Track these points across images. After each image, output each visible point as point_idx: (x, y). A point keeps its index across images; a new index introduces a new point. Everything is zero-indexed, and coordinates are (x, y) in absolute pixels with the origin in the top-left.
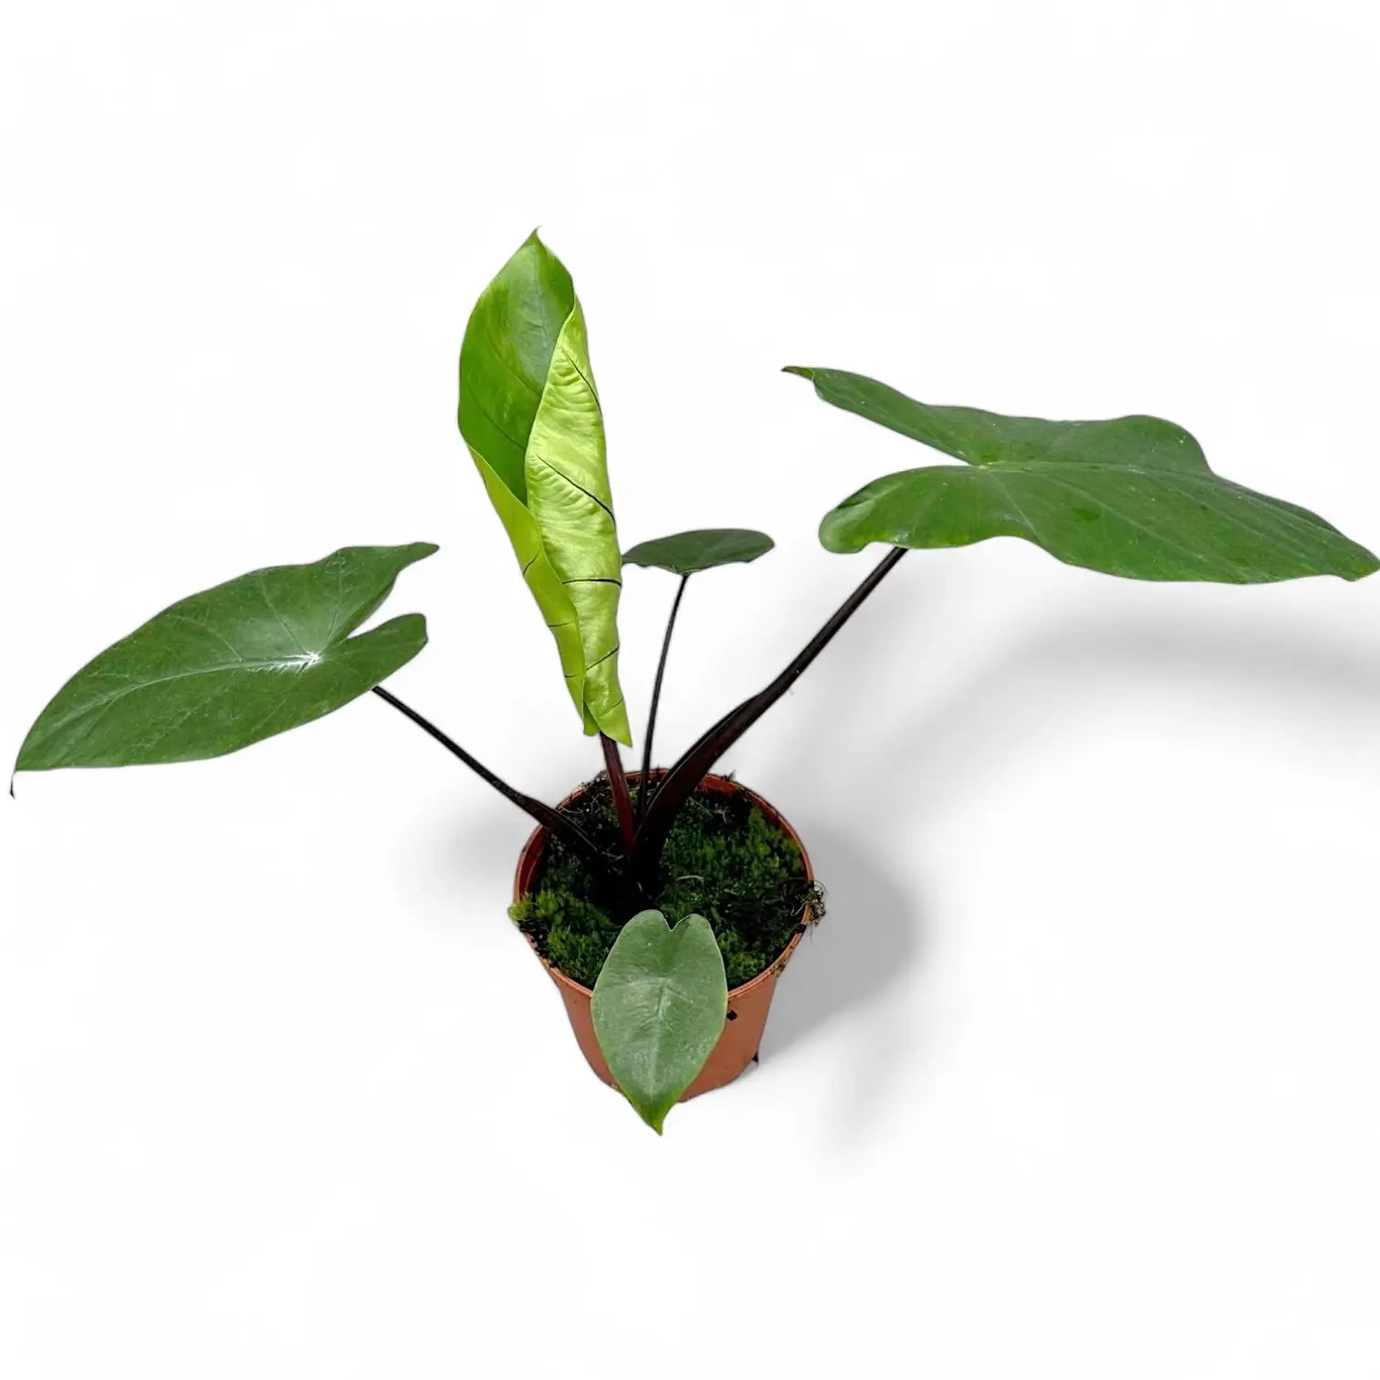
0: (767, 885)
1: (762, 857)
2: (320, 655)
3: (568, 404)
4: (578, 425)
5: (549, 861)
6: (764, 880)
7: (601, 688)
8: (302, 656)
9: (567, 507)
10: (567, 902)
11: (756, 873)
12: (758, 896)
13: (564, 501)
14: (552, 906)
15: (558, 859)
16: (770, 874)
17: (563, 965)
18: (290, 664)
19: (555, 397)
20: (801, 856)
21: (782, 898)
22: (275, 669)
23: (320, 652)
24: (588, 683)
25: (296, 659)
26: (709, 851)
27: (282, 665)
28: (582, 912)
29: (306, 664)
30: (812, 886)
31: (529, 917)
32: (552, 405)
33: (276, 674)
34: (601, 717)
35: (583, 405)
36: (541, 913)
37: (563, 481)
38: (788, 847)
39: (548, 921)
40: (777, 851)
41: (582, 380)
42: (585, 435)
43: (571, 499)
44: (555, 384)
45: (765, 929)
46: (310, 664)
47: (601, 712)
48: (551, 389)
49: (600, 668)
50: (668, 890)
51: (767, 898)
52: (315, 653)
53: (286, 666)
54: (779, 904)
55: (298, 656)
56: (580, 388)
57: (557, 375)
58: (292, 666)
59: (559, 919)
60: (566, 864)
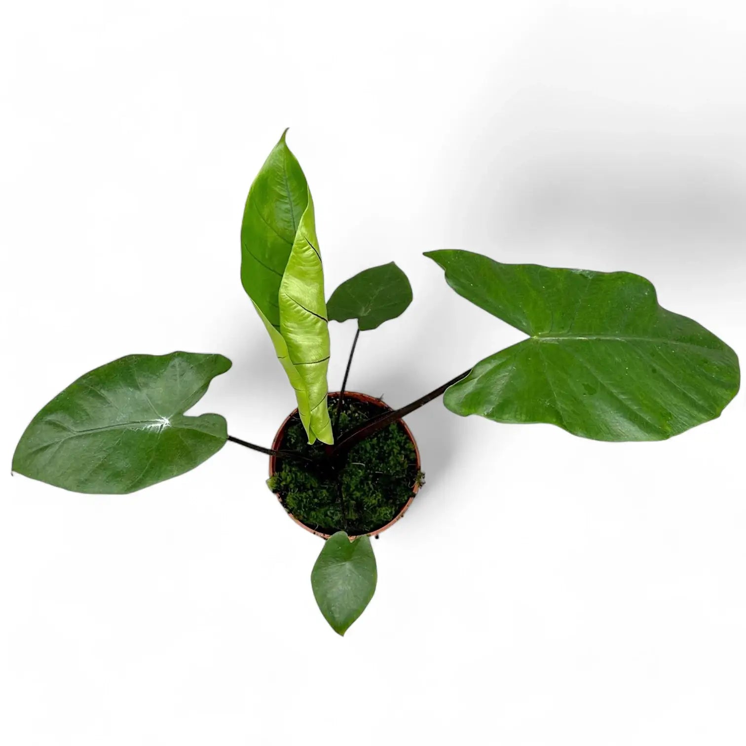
0: (397, 469)
1: (395, 454)
2: (169, 420)
4: (308, 274)
6: (396, 466)
7: (318, 419)
8: (159, 420)
9: (301, 322)
10: (296, 475)
11: (392, 463)
12: (392, 474)
13: (300, 318)
14: (289, 479)
16: (399, 463)
17: (294, 513)
18: (153, 425)
19: (296, 260)
20: (415, 452)
21: (404, 476)
22: (146, 429)
23: (169, 418)
24: (312, 417)
25: (156, 422)
27: (150, 426)
28: (304, 479)
29: (162, 425)
30: (419, 469)
31: (277, 487)
33: (147, 433)
35: (311, 263)
36: (283, 484)
37: (299, 308)
38: (409, 446)
39: (286, 488)
40: (403, 448)
41: (312, 249)
42: (312, 279)
43: (304, 317)
44: (296, 253)
45: (395, 493)
46: (164, 426)
47: (318, 431)
48: (294, 256)
49: (318, 409)
50: (347, 468)
51: (397, 475)
52: (166, 418)
53: (151, 427)
54: (403, 479)
55: (157, 420)
56: (311, 253)
57: (297, 249)
58: (155, 427)
59: (292, 486)
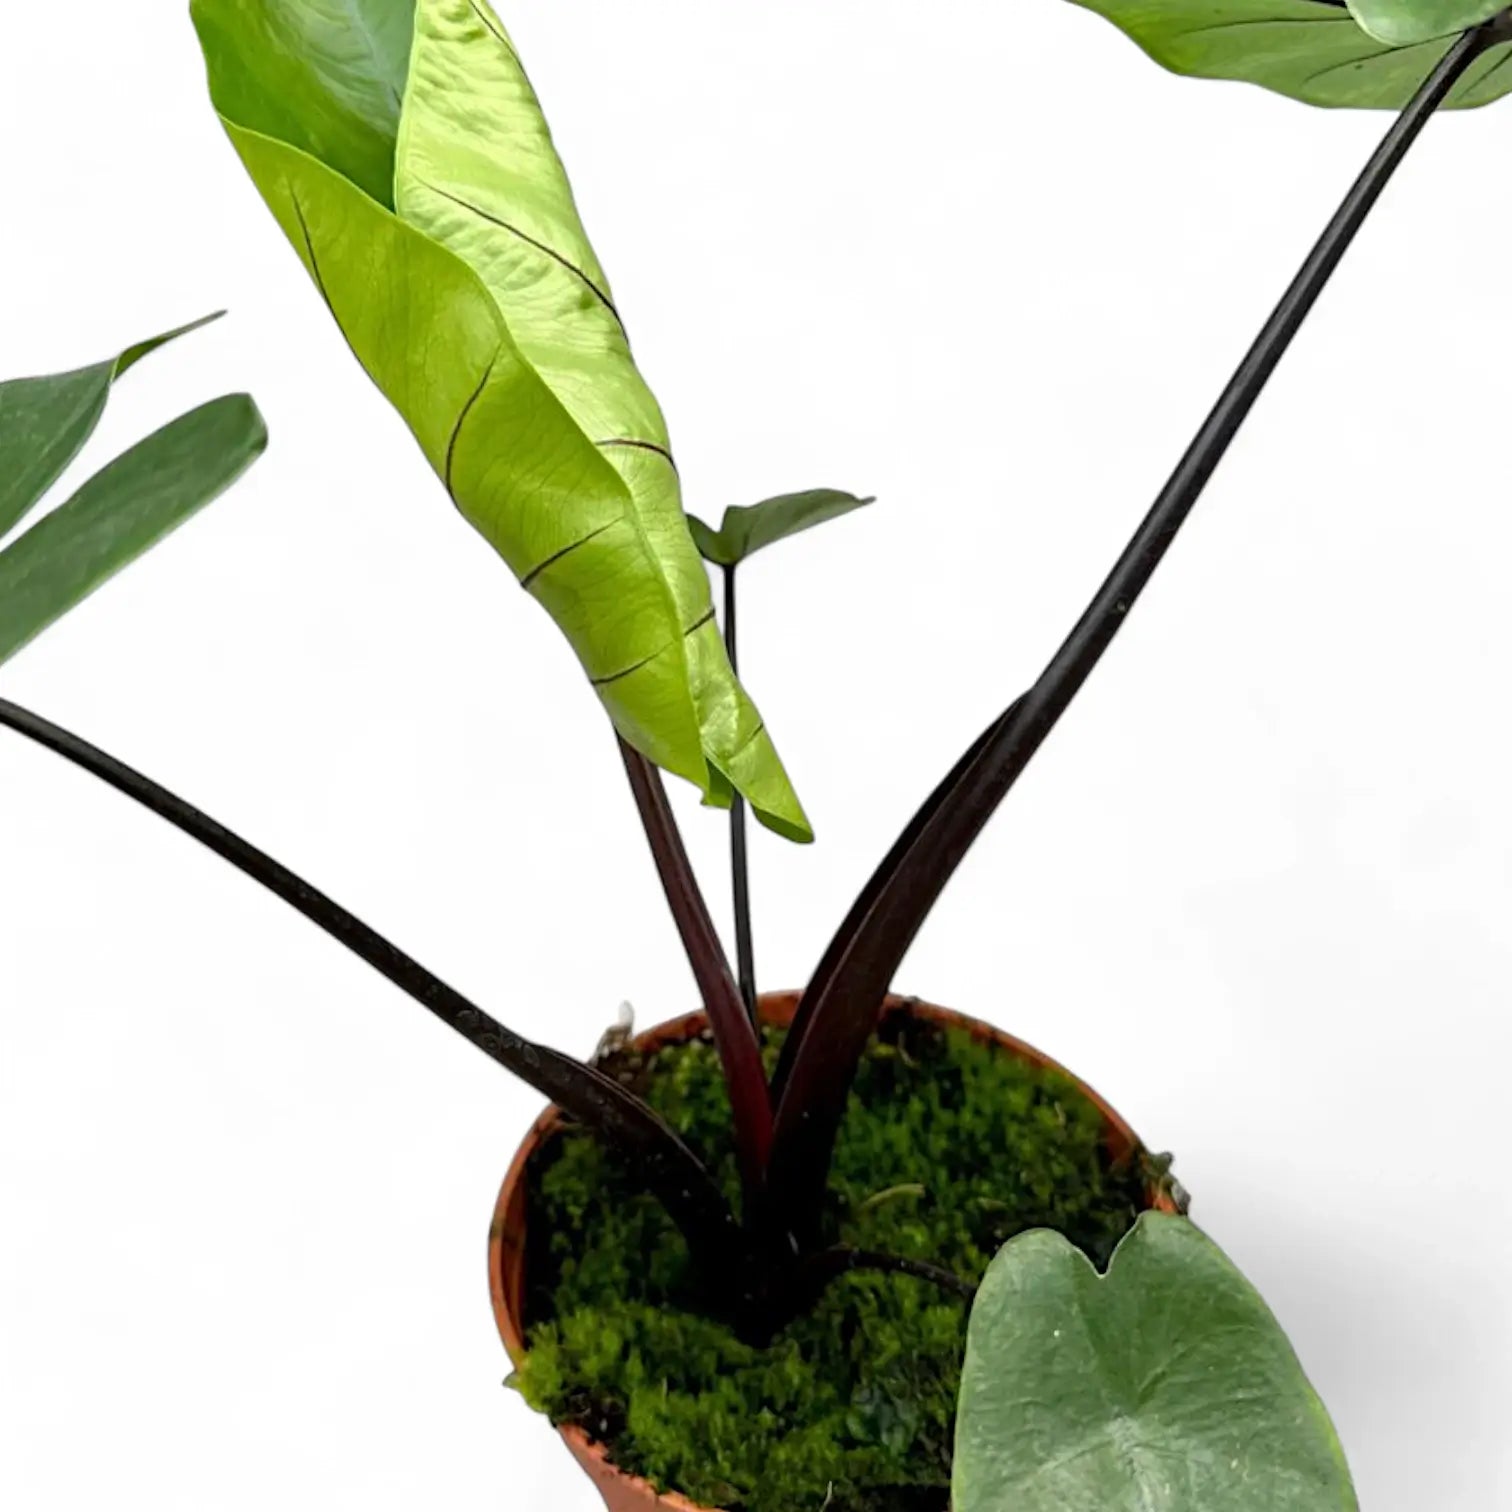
0: (1057, 1170)
3: (470, 81)
4: (503, 128)
5: (553, 1248)
6: (1047, 1159)
9: (523, 292)
10: (639, 1325)
13: (513, 276)
14: (612, 1343)
15: (576, 1237)
16: (1052, 1143)
17: (691, 1482)
19: (441, 68)
26: (900, 1134)
28: (680, 1340)
31: (564, 1385)
32: (437, 84)
34: (732, 762)
35: (505, 87)
36: (591, 1366)
39: (612, 1382)
42: (524, 150)
43: (529, 271)
44: (436, 39)
47: (729, 747)
48: (427, 50)
51: (1065, 1198)
56: (491, 52)
57: (435, 19)
59: (635, 1367)
60: (596, 1242)
